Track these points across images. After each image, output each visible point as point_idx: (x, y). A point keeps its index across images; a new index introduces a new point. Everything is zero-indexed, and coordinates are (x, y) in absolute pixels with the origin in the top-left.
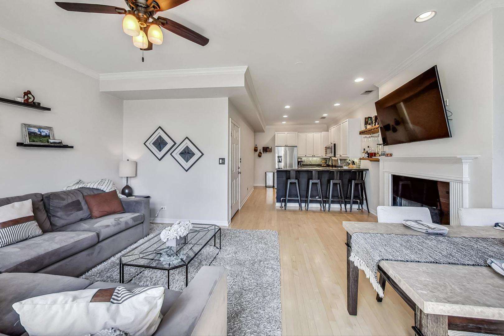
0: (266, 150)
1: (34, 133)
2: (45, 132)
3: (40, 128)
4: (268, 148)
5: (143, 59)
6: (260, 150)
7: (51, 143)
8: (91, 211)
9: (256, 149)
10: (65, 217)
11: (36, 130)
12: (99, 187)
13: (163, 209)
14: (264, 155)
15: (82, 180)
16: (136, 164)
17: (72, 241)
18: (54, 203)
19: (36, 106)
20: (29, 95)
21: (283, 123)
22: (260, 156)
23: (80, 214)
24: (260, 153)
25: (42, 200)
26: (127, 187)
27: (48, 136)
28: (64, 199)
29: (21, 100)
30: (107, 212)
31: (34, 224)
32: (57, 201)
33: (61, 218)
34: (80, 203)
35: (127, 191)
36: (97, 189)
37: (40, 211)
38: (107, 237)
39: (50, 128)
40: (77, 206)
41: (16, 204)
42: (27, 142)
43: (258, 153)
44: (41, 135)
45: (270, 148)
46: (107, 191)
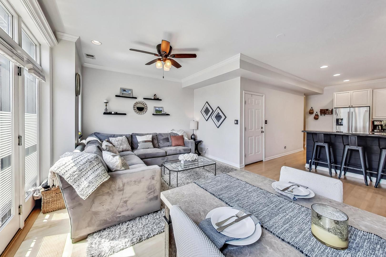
0: (324, 112)
1: (157, 110)
2: (161, 109)
3: (159, 108)
4: (327, 110)
5: (163, 77)
6: (317, 112)
7: (162, 113)
8: (172, 143)
9: (312, 111)
10: (162, 143)
11: (158, 109)
12: (177, 133)
13: (208, 149)
14: (321, 118)
15: (174, 129)
16: (198, 122)
17: (156, 152)
18: (160, 138)
19: (158, 99)
20: (155, 96)
21: (344, 81)
22: (316, 118)
23: (168, 144)
24: (317, 115)
25: (157, 136)
26: (193, 135)
27: (161, 111)
28: (163, 136)
29: (153, 98)
30: (177, 145)
31: (151, 143)
32: (161, 137)
33: (161, 143)
34: (169, 139)
35: (193, 137)
36: (176, 134)
37: (155, 139)
38: (169, 155)
39: (162, 107)
40: (167, 140)
41: (148, 136)
42: (155, 114)
43: (313, 115)
44: (159, 110)
45: (331, 110)
46: (180, 135)
